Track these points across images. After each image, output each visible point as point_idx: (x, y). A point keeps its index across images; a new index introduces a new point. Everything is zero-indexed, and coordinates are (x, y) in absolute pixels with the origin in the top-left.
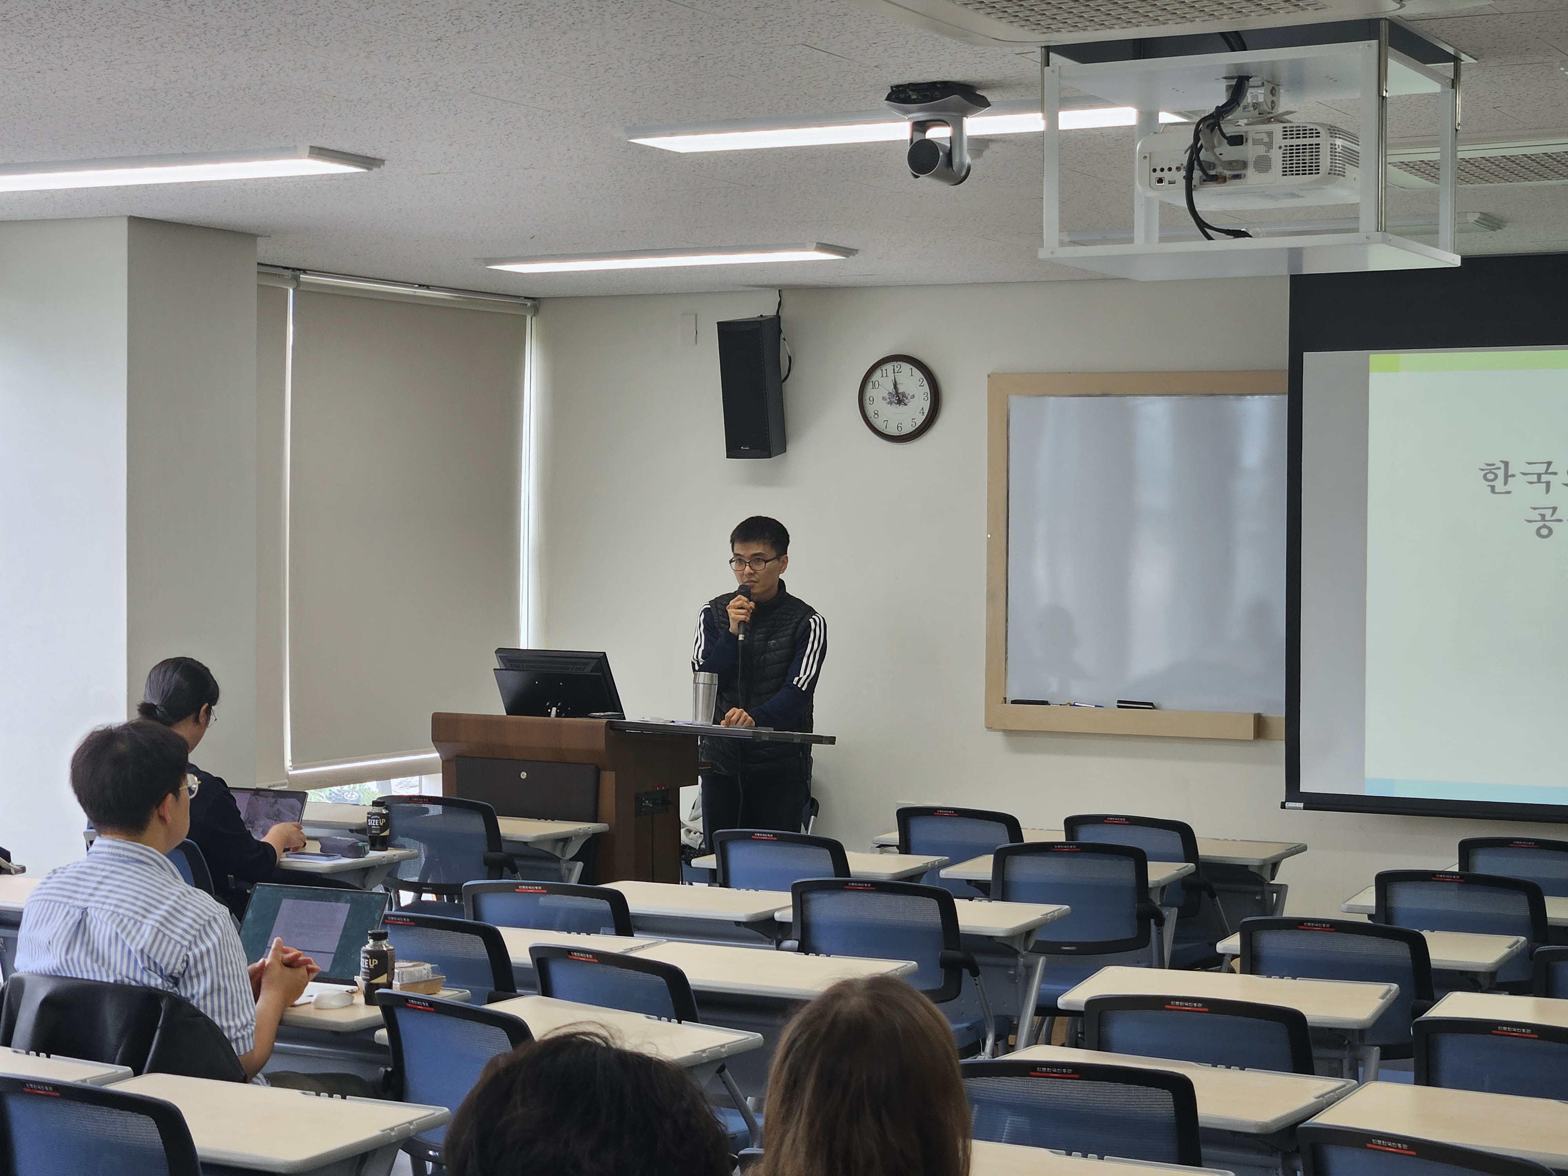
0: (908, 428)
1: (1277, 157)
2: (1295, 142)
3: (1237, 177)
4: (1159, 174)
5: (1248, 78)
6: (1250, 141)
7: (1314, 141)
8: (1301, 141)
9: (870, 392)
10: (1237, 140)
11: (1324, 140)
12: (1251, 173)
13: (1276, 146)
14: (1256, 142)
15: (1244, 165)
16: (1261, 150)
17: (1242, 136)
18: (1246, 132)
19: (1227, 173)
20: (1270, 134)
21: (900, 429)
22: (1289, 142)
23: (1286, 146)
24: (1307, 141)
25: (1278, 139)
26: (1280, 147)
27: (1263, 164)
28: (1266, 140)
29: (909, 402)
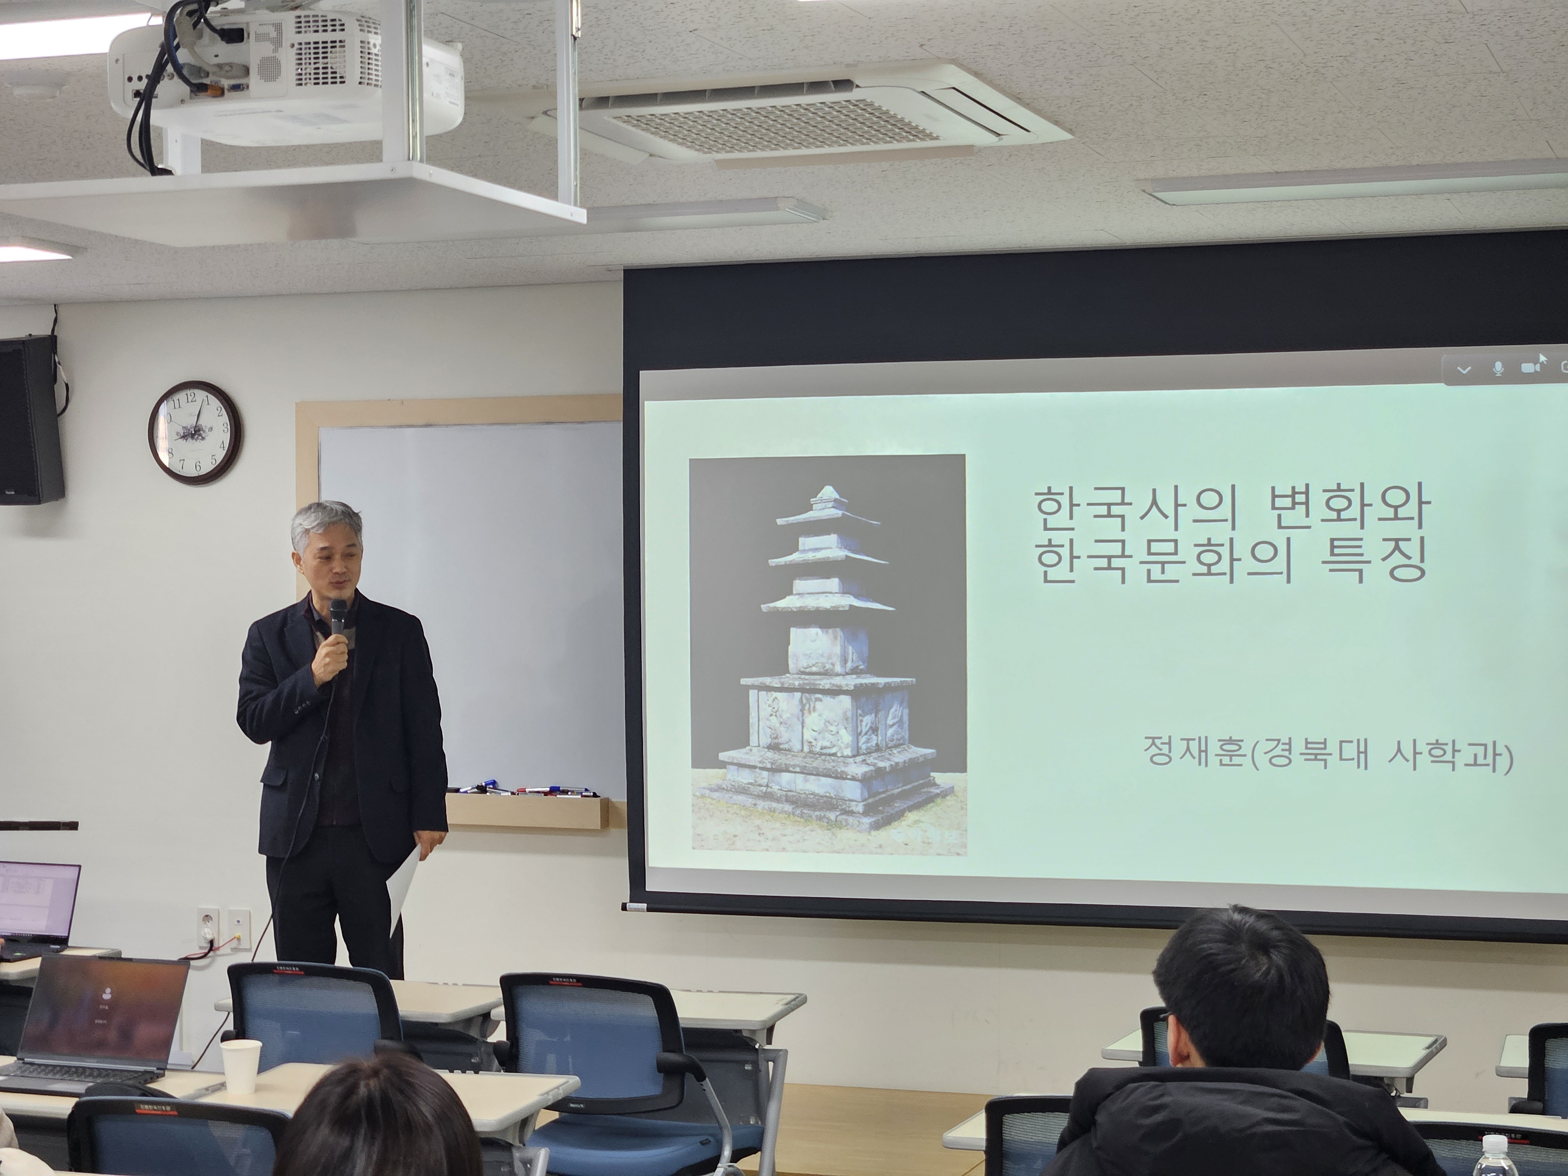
0: (205, 467)
1: (288, 59)
2: (312, 37)
3: (236, 88)
4: (134, 88)
6: (252, 36)
7: (337, 36)
8: (321, 37)
9: (160, 425)
10: (234, 36)
11: (352, 35)
12: (254, 80)
13: (286, 44)
14: (260, 38)
15: (246, 71)
16: (267, 50)
17: (242, 30)
18: (248, 24)
19: (226, 83)
20: (278, 27)
21: (197, 469)
22: (304, 38)
23: (300, 44)
24: (329, 36)
25: (290, 35)
26: (293, 46)
27: (271, 70)
28: (273, 34)
29: (207, 436)
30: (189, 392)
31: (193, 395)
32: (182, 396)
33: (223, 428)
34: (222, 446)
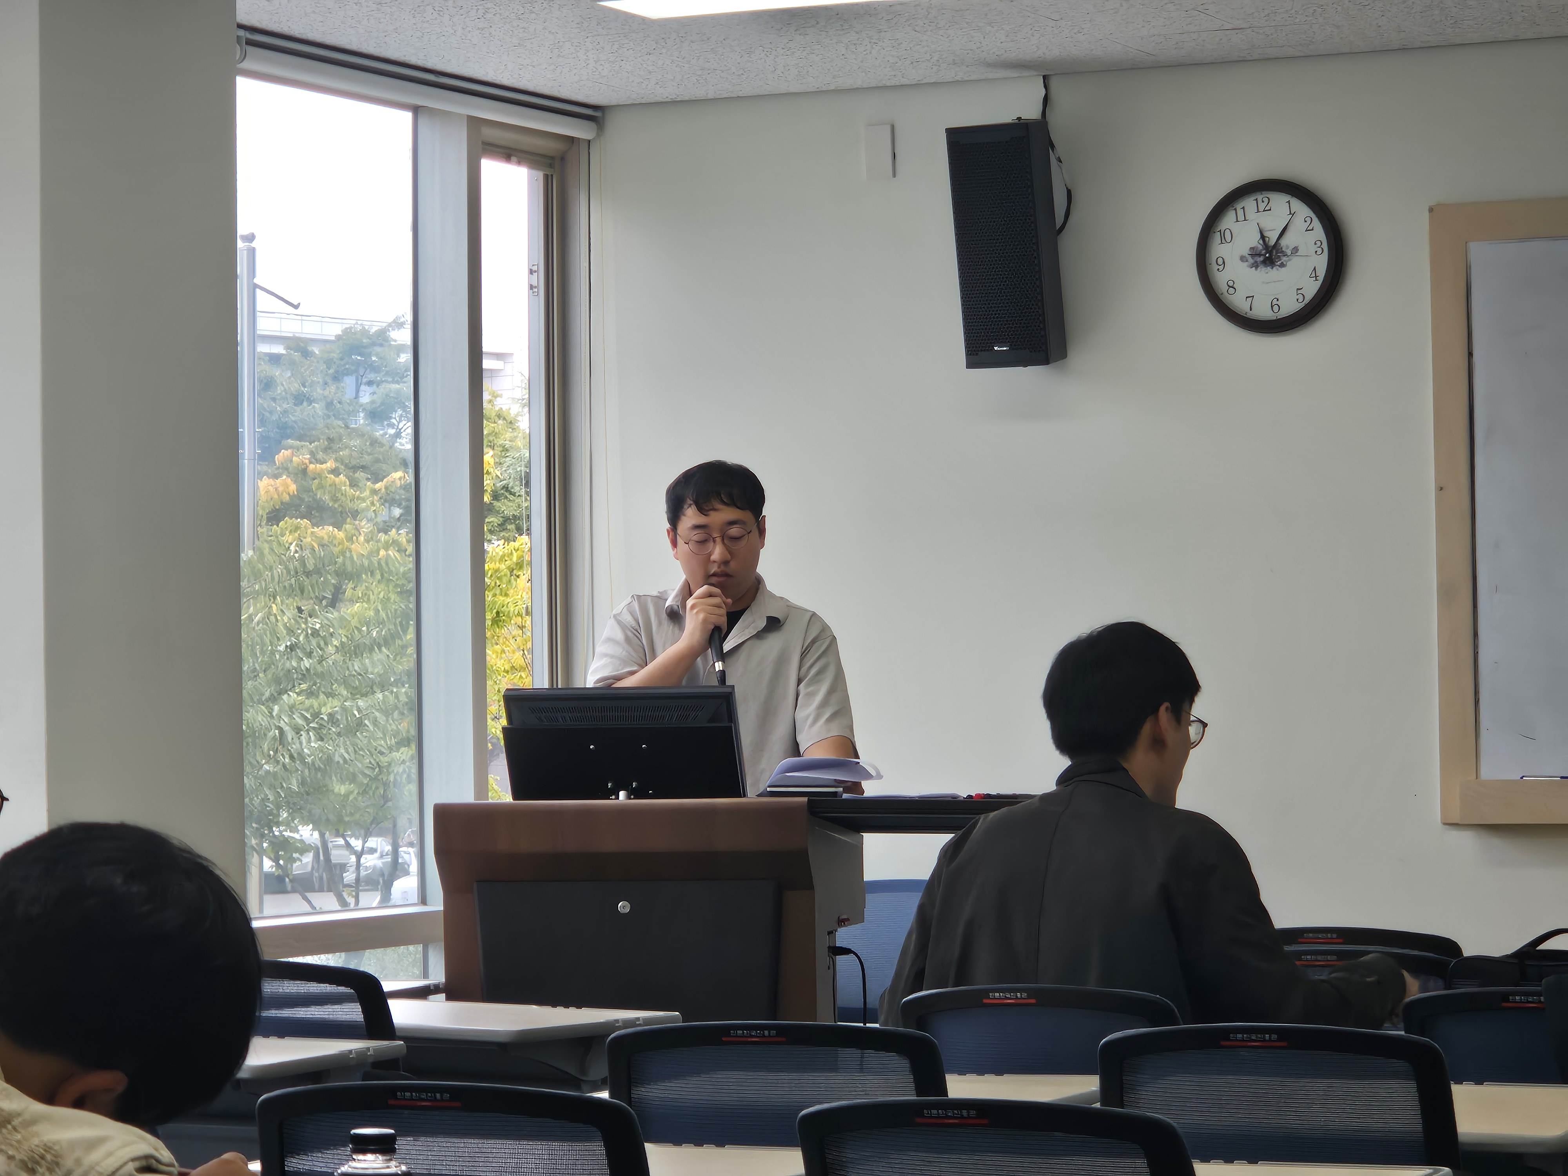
0: (1290, 306)
9: (1218, 250)
21: (1276, 308)
29: (1289, 260)
30: (1260, 197)
31: (1266, 200)
32: (1249, 203)
33: (1315, 248)
34: (1313, 275)
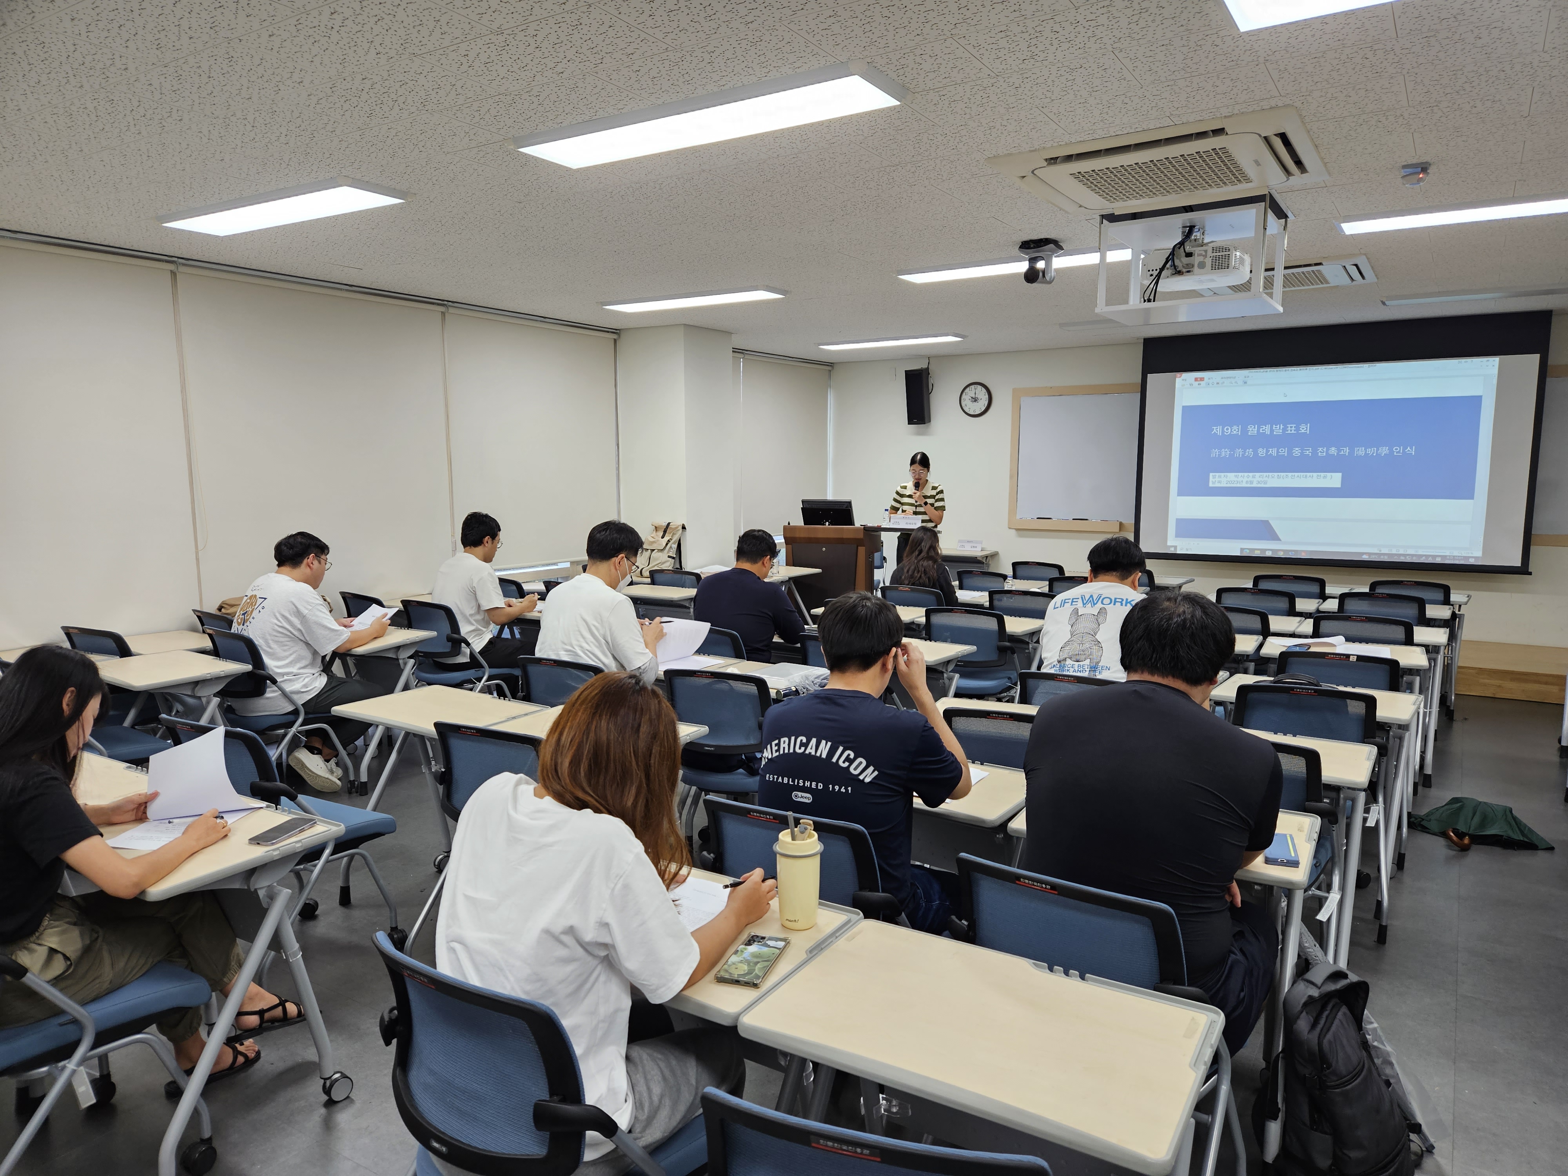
1: (1208, 262)
2: (1218, 254)
3: (1188, 272)
4: (1151, 272)
5: (1194, 226)
6: (1196, 255)
7: (1227, 253)
8: (1221, 254)
10: (1189, 255)
11: (1232, 253)
12: (1196, 269)
13: (1208, 256)
14: (1199, 255)
15: (1193, 266)
16: (1201, 259)
18: (1193, 252)
19: (1184, 270)
20: (1206, 251)
22: (1215, 254)
23: (1213, 257)
24: (1223, 253)
25: (1210, 253)
26: (1210, 257)
27: (1202, 265)
28: (1204, 254)
